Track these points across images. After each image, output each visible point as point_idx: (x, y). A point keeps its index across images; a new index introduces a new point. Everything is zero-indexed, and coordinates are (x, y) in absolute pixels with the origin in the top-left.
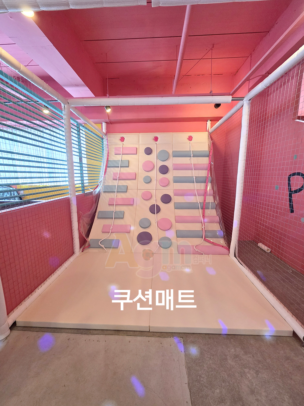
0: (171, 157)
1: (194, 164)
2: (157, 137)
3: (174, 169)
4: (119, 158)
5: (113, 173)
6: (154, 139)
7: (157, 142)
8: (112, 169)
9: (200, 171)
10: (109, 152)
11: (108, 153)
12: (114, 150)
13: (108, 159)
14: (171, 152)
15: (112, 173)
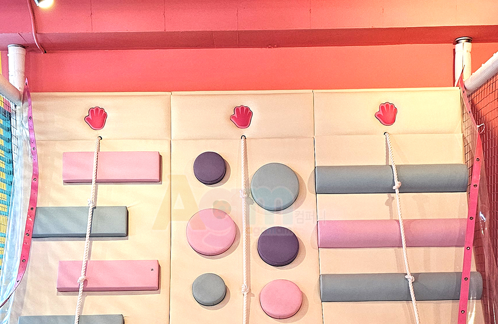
0: (309, 195)
1: (408, 223)
2: (248, 109)
3: (325, 244)
4: (82, 196)
5: (61, 262)
6: (232, 117)
7: (246, 132)
8: (53, 244)
9: (432, 249)
10: (40, 171)
11: (36, 176)
12: (59, 163)
13: (33, 201)
14: (306, 172)
15: (55, 265)
